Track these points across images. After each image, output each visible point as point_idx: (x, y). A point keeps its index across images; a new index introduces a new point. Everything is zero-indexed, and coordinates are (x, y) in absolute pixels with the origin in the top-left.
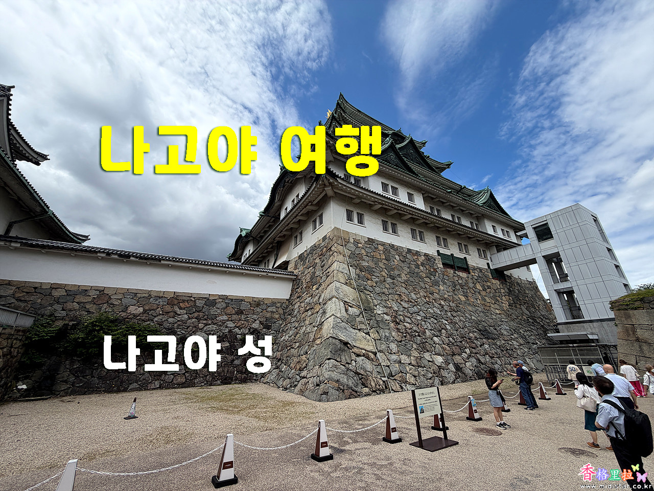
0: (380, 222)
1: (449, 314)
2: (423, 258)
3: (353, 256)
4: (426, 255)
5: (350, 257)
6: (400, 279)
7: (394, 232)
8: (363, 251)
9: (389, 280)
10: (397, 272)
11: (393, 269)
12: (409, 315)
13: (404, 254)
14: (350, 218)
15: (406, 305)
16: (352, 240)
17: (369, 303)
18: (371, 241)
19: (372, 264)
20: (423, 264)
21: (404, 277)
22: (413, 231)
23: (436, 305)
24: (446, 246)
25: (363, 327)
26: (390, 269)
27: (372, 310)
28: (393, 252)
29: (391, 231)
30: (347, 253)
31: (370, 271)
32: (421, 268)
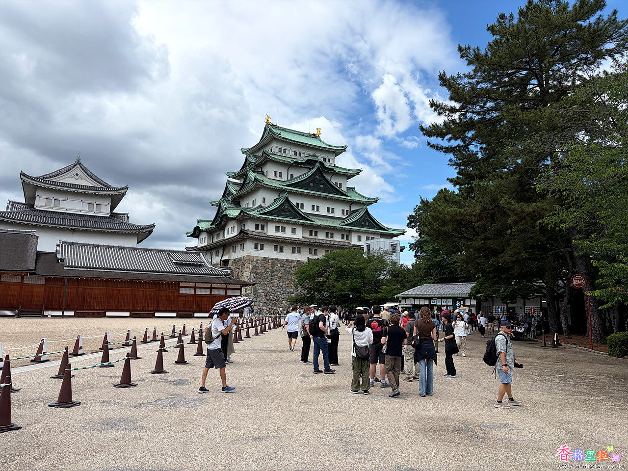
0: (273, 247)
1: (299, 292)
2: (296, 263)
3: (255, 268)
4: (298, 261)
5: (252, 269)
6: (276, 276)
7: (281, 250)
8: (260, 265)
9: (270, 277)
10: (276, 273)
11: (275, 272)
12: (274, 293)
13: (283, 263)
14: (256, 248)
15: (274, 288)
16: (255, 260)
17: (256, 288)
18: (265, 258)
19: (263, 271)
20: (294, 267)
21: (279, 275)
22: (293, 249)
23: (293, 287)
24: (316, 254)
25: (251, 297)
26: (272, 271)
27: (256, 291)
28: (277, 262)
29: (279, 250)
30: (251, 266)
31: (261, 274)
32: (293, 269)
